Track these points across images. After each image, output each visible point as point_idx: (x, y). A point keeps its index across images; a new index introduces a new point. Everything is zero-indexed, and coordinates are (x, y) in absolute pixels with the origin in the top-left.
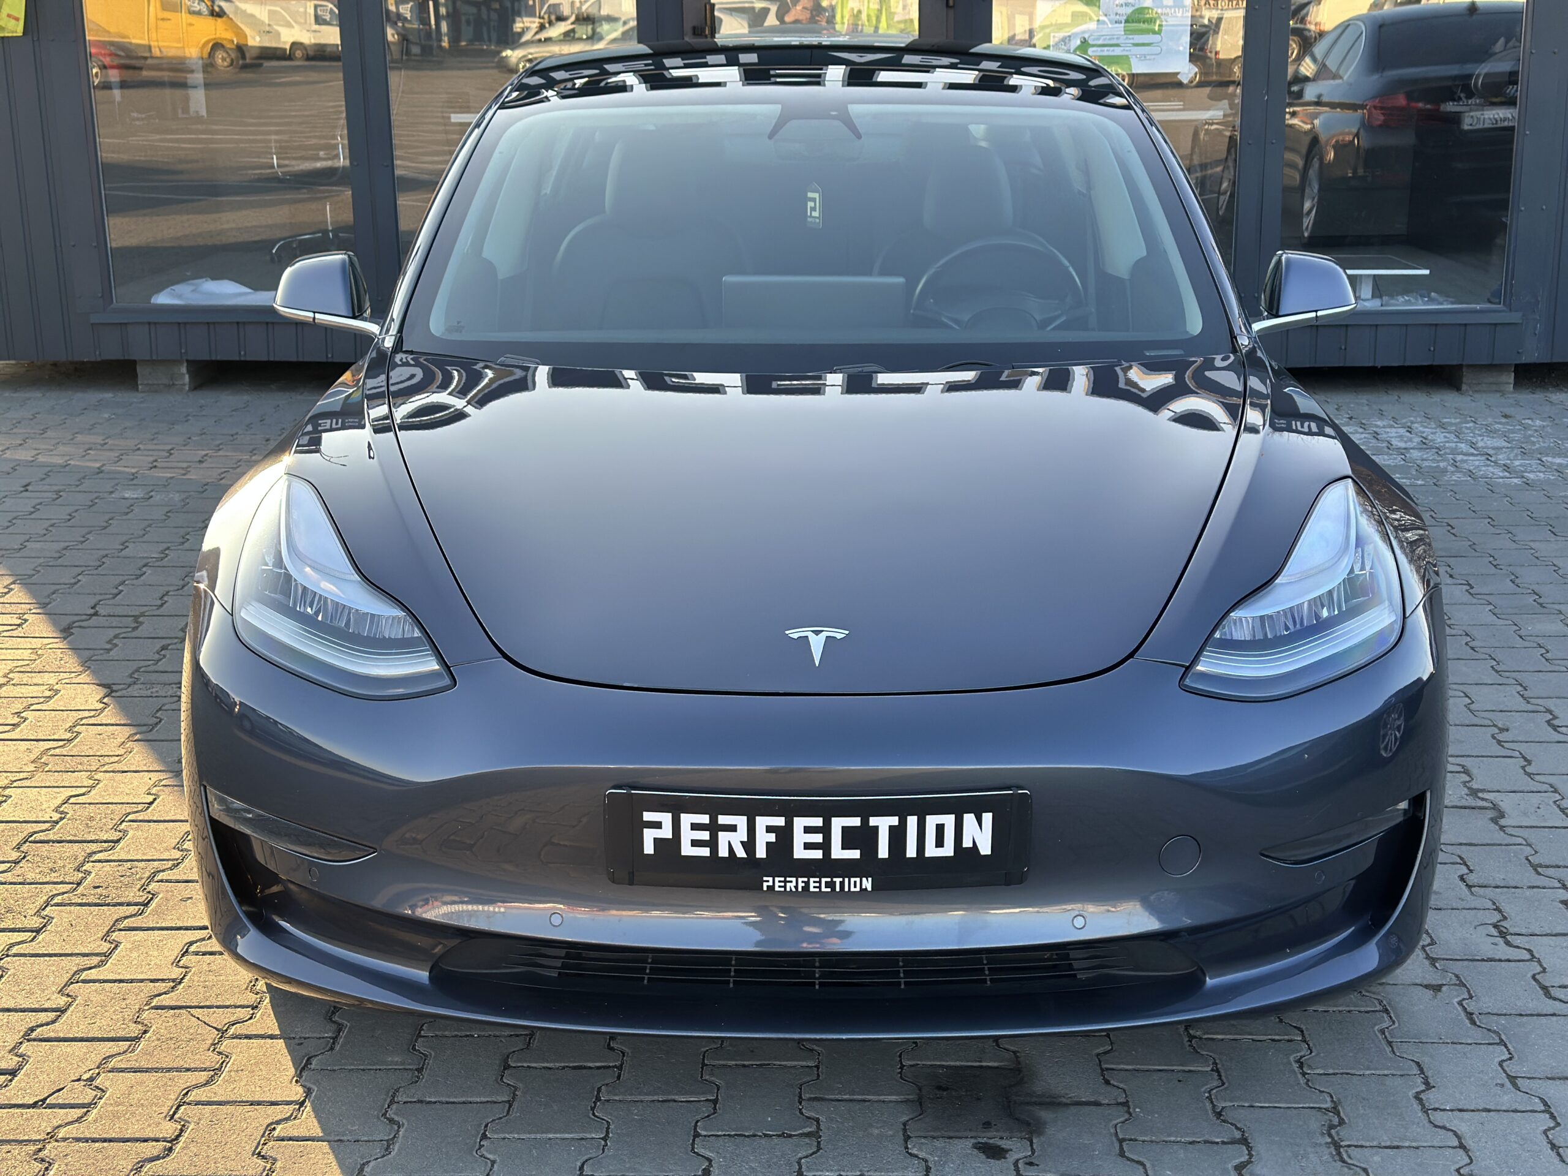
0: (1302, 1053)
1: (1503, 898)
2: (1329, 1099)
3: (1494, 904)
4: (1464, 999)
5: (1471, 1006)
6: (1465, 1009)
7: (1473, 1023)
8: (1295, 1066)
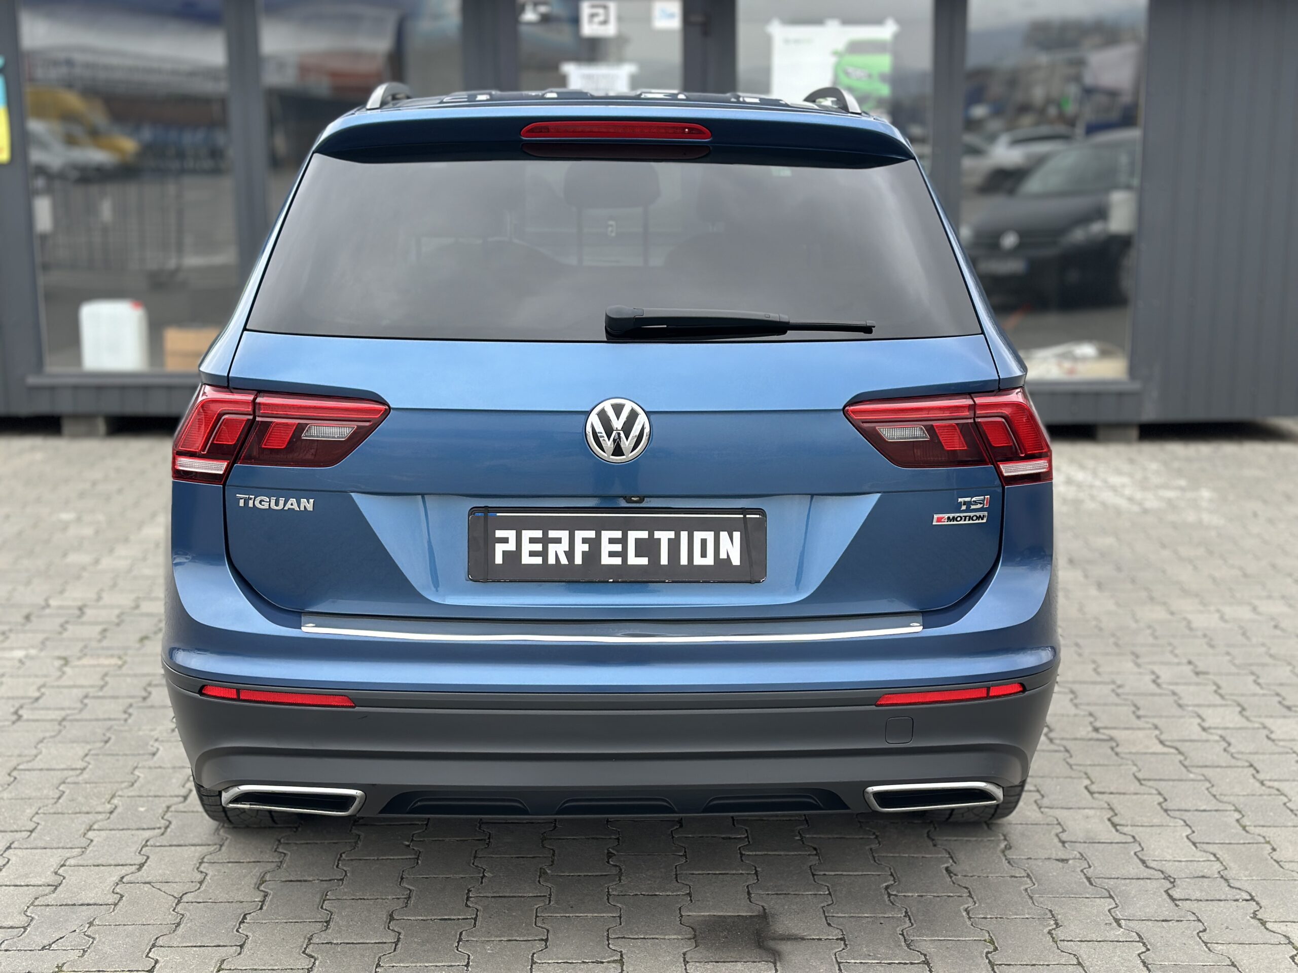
0: (969, 905)
1: (1115, 800)
2: (987, 935)
3: (1109, 805)
4: (1085, 868)
5: (1090, 872)
6: (1085, 874)
7: (1091, 884)
8: (964, 914)
